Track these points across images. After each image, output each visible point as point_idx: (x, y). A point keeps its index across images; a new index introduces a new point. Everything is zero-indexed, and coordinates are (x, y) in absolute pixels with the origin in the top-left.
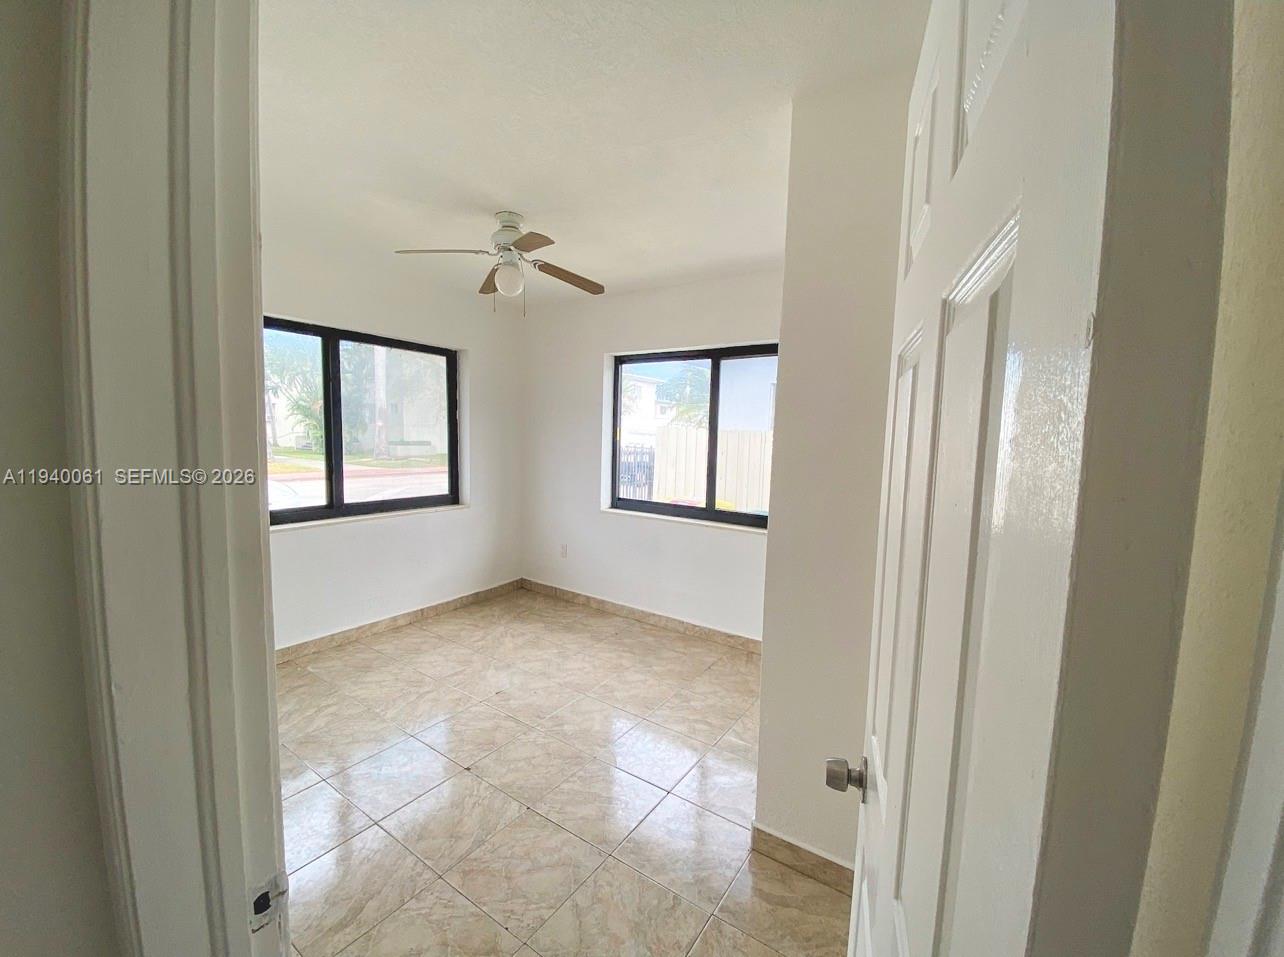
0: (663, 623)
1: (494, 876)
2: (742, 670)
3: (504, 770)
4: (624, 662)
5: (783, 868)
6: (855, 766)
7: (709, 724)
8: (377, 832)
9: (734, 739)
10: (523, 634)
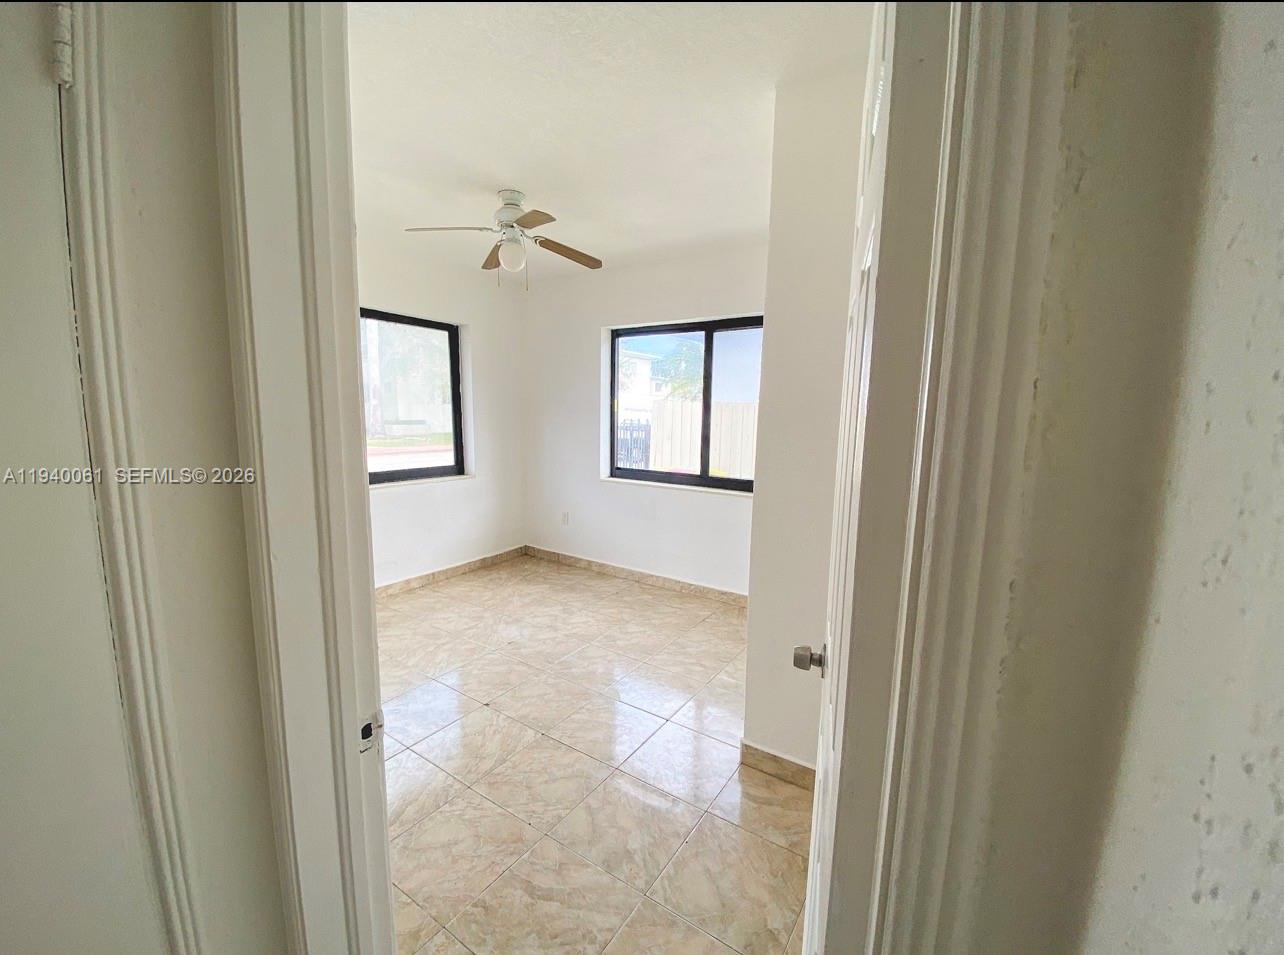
0: (660, 584)
1: (517, 787)
2: (735, 622)
3: (520, 705)
4: (626, 617)
5: (768, 777)
6: (817, 651)
7: (704, 666)
8: (410, 755)
9: (726, 678)
10: (529, 594)
